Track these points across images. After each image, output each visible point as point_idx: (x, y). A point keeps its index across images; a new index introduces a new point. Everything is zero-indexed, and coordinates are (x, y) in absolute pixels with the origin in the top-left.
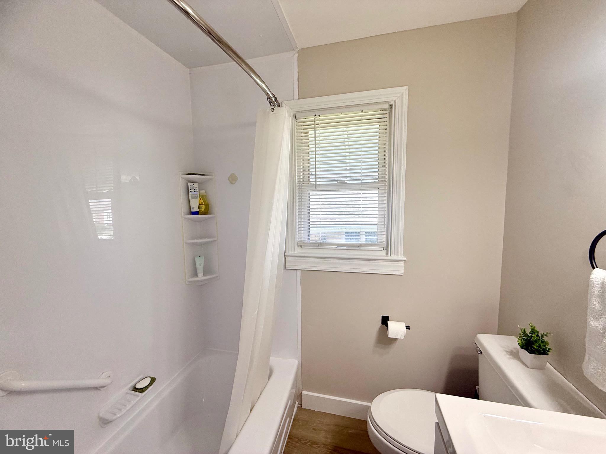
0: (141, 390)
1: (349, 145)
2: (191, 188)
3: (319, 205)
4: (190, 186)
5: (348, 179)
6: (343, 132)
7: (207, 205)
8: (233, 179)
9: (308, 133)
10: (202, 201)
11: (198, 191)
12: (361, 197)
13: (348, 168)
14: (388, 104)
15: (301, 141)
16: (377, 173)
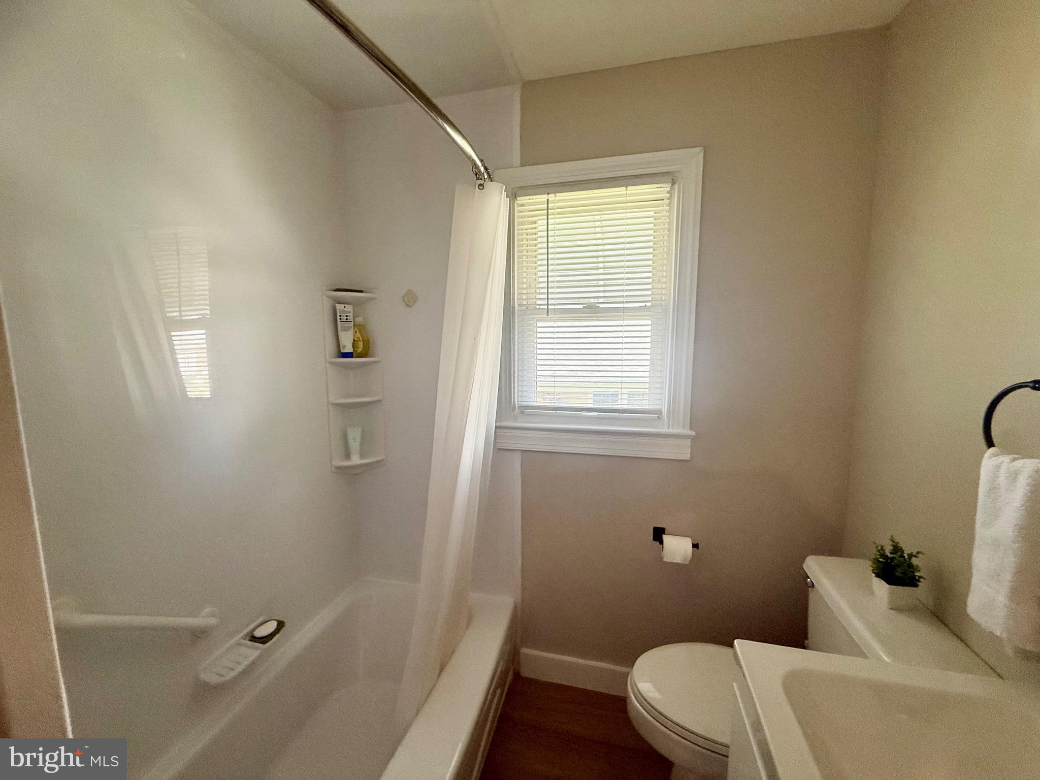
0: (264, 640)
2: (340, 312)
3: (554, 349)
4: (340, 310)
5: (601, 300)
6: (595, 223)
7: (367, 344)
8: (410, 300)
9: (535, 223)
10: (358, 335)
11: (352, 317)
12: (622, 331)
13: (601, 283)
14: (670, 177)
15: (524, 236)
16: (650, 292)
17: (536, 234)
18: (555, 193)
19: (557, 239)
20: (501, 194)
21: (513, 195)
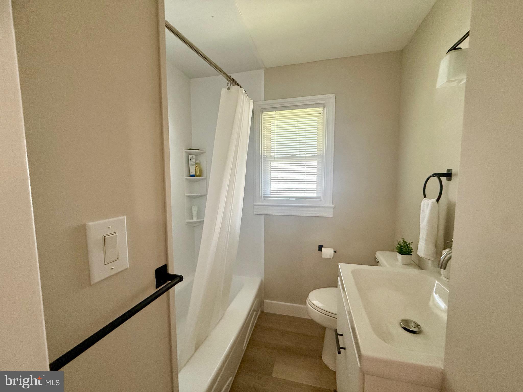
1: (299, 131)
2: (190, 158)
3: (277, 173)
4: (190, 157)
5: (296, 153)
6: (294, 123)
7: (201, 171)
9: (270, 122)
10: (197, 168)
11: (195, 160)
12: (305, 165)
14: (323, 105)
15: (266, 128)
16: (316, 150)
18: (278, 111)
19: (279, 129)
21: (261, 111)
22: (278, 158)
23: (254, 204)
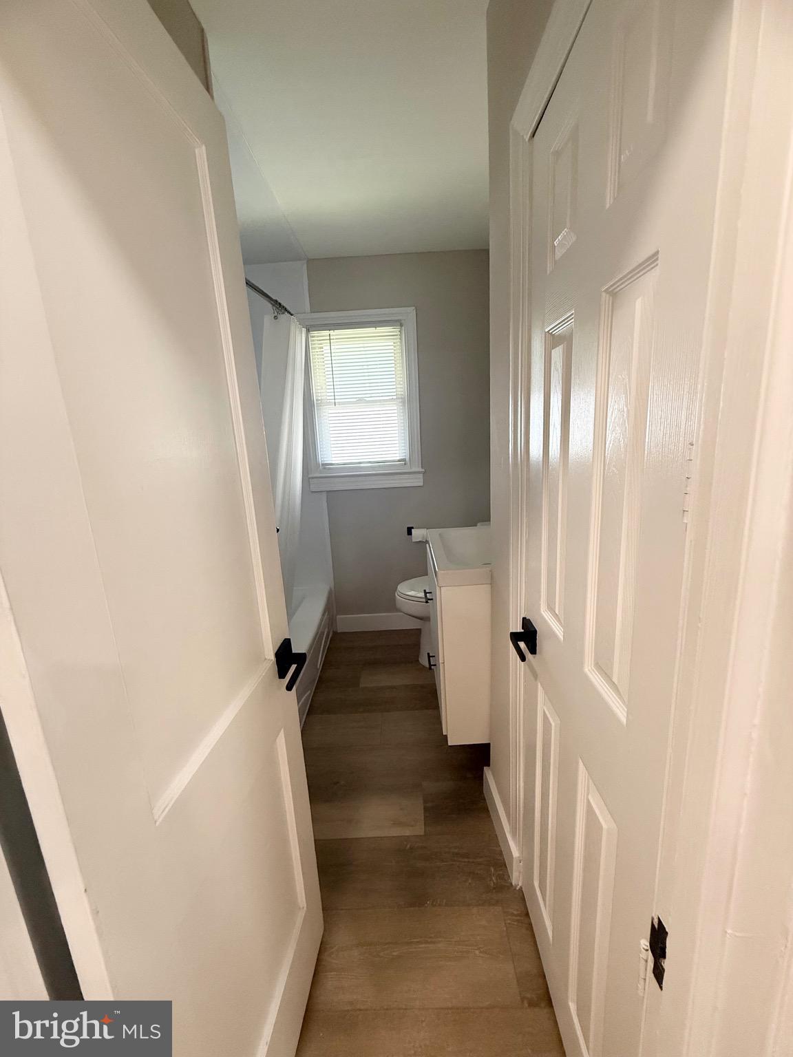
14: (398, 323)
15: (316, 356)
16: (394, 390)
17: (323, 355)
18: (334, 330)
19: (337, 354)
20: (301, 333)
21: (308, 331)
22: (339, 403)
23: (310, 476)
